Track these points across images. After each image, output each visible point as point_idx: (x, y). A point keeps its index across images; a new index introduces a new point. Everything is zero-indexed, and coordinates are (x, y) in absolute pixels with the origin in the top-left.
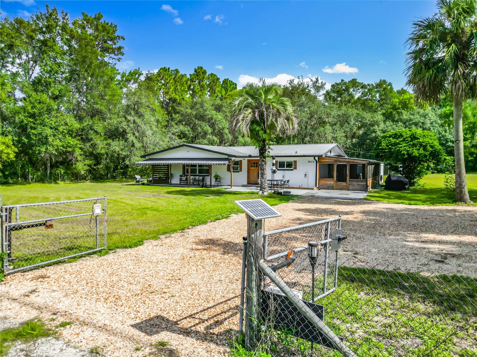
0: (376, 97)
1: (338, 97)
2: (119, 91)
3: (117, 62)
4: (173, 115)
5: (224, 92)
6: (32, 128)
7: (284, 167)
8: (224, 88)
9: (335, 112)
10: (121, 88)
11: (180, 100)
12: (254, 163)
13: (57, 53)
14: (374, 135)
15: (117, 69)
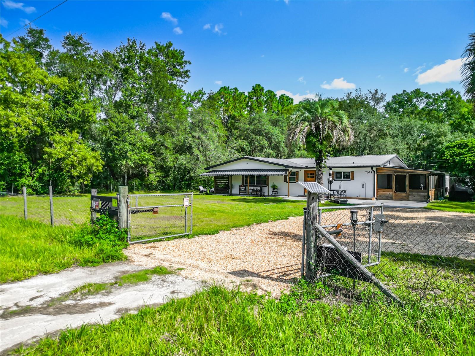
0: (443, 107)
1: (399, 108)
2: (185, 110)
3: (183, 84)
4: (233, 131)
5: (280, 107)
6: (116, 144)
7: (341, 177)
8: (281, 104)
9: (396, 124)
10: (187, 107)
11: (239, 117)
12: (311, 174)
13: (136, 79)
14: (440, 146)
15: (183, 90)
